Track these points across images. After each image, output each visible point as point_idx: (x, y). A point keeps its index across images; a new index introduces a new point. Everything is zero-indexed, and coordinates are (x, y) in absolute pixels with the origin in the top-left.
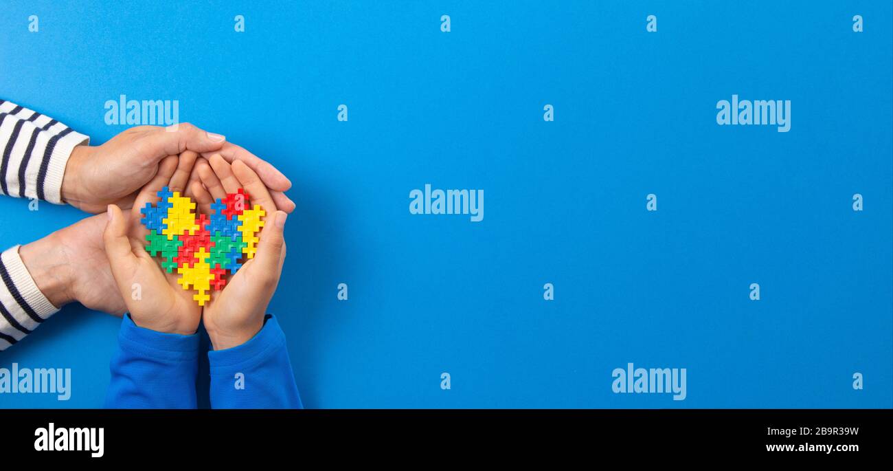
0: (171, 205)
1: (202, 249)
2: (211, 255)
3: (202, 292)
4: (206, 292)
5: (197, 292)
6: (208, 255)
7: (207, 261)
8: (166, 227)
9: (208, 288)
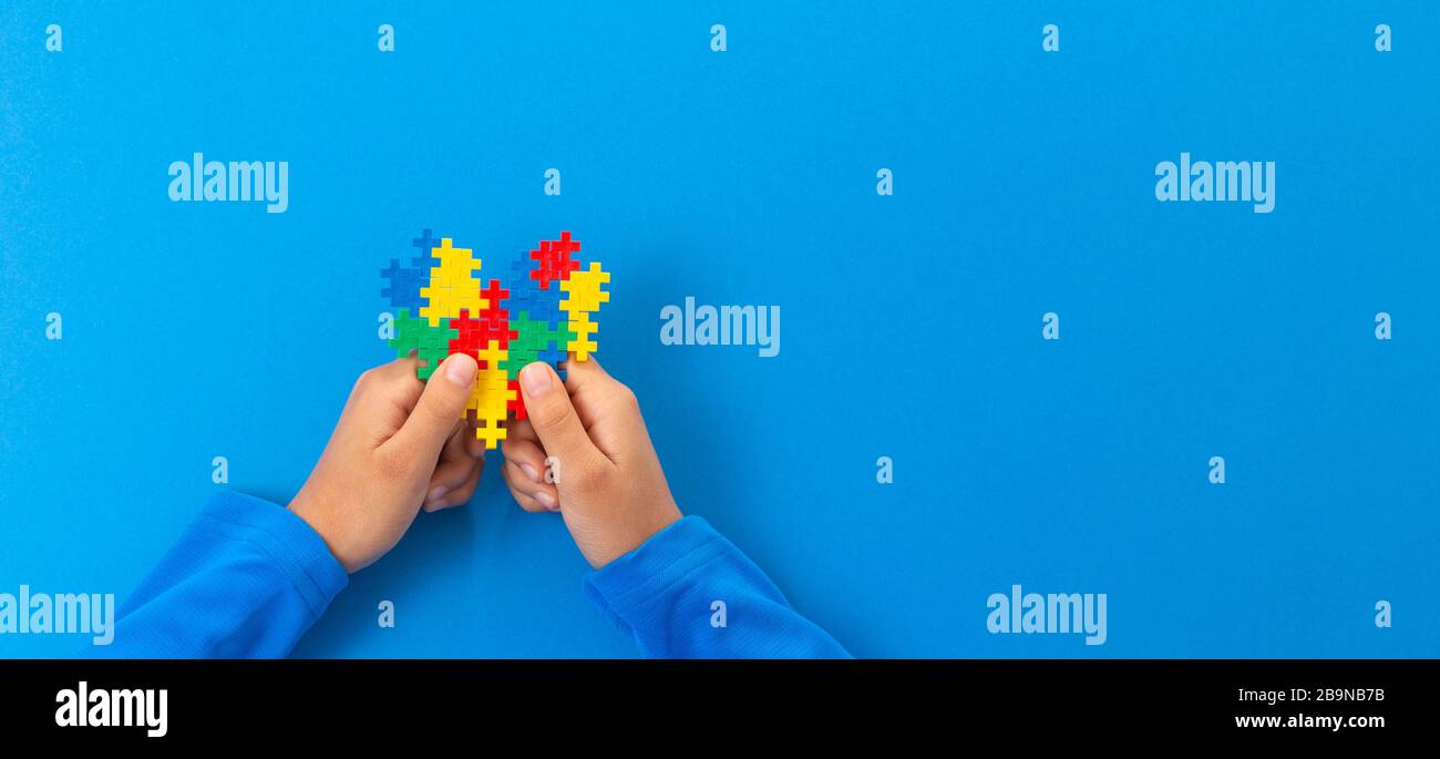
0: (437, 262)
1: (494, 344)
2: (509, 356)
3: (492, 424)
4: (500, 424)
5: (483, 424)
6: (504, 355)
7: (502, 365)
8: (426, 303)
9: (503, 416)
